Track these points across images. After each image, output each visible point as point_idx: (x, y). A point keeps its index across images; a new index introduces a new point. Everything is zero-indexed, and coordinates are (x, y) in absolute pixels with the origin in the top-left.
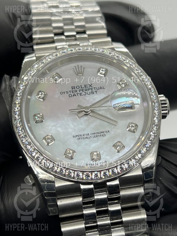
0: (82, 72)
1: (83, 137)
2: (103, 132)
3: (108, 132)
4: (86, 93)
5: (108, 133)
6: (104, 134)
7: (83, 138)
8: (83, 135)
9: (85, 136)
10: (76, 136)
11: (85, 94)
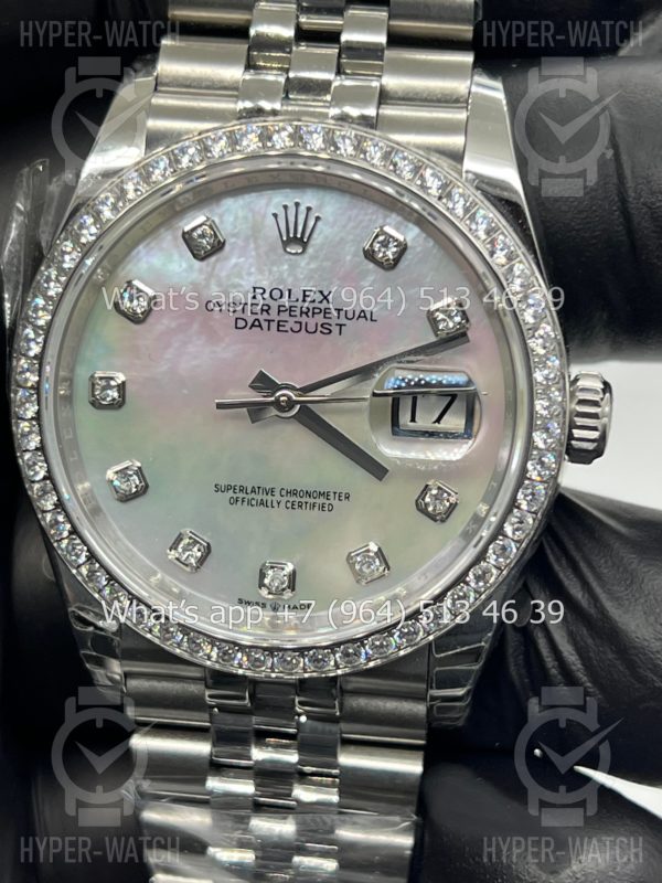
0: (307, 235)
1: (250, 497)
2: (326, 495)
3: (343, 498)
4: (300, 323)
5: (345, 502)
6: (328, 502)
7: (249, 503)
8: (253, 491)
9: (259, 497)
10: (228, 488)
11: (297, 328)
